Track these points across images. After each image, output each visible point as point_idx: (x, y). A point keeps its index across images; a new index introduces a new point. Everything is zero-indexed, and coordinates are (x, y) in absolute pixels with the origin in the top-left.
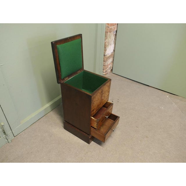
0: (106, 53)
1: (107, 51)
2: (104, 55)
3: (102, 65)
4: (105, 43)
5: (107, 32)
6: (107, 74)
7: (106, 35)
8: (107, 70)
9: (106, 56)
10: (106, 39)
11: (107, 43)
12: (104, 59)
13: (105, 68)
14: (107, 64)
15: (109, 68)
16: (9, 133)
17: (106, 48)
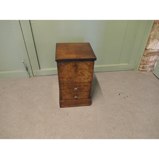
0: (148, 47)
2: (146, 49)
6: (145, 71)
7: (154, 26)
8: (145, 67)
9: (148, 51)
10: (153, 31)
11: (152, 36)
12: (144, 52)
13: (143, 64)
14: (146, 60)
15: (150, 66)
16: (30, 71)
17: (149, 42)
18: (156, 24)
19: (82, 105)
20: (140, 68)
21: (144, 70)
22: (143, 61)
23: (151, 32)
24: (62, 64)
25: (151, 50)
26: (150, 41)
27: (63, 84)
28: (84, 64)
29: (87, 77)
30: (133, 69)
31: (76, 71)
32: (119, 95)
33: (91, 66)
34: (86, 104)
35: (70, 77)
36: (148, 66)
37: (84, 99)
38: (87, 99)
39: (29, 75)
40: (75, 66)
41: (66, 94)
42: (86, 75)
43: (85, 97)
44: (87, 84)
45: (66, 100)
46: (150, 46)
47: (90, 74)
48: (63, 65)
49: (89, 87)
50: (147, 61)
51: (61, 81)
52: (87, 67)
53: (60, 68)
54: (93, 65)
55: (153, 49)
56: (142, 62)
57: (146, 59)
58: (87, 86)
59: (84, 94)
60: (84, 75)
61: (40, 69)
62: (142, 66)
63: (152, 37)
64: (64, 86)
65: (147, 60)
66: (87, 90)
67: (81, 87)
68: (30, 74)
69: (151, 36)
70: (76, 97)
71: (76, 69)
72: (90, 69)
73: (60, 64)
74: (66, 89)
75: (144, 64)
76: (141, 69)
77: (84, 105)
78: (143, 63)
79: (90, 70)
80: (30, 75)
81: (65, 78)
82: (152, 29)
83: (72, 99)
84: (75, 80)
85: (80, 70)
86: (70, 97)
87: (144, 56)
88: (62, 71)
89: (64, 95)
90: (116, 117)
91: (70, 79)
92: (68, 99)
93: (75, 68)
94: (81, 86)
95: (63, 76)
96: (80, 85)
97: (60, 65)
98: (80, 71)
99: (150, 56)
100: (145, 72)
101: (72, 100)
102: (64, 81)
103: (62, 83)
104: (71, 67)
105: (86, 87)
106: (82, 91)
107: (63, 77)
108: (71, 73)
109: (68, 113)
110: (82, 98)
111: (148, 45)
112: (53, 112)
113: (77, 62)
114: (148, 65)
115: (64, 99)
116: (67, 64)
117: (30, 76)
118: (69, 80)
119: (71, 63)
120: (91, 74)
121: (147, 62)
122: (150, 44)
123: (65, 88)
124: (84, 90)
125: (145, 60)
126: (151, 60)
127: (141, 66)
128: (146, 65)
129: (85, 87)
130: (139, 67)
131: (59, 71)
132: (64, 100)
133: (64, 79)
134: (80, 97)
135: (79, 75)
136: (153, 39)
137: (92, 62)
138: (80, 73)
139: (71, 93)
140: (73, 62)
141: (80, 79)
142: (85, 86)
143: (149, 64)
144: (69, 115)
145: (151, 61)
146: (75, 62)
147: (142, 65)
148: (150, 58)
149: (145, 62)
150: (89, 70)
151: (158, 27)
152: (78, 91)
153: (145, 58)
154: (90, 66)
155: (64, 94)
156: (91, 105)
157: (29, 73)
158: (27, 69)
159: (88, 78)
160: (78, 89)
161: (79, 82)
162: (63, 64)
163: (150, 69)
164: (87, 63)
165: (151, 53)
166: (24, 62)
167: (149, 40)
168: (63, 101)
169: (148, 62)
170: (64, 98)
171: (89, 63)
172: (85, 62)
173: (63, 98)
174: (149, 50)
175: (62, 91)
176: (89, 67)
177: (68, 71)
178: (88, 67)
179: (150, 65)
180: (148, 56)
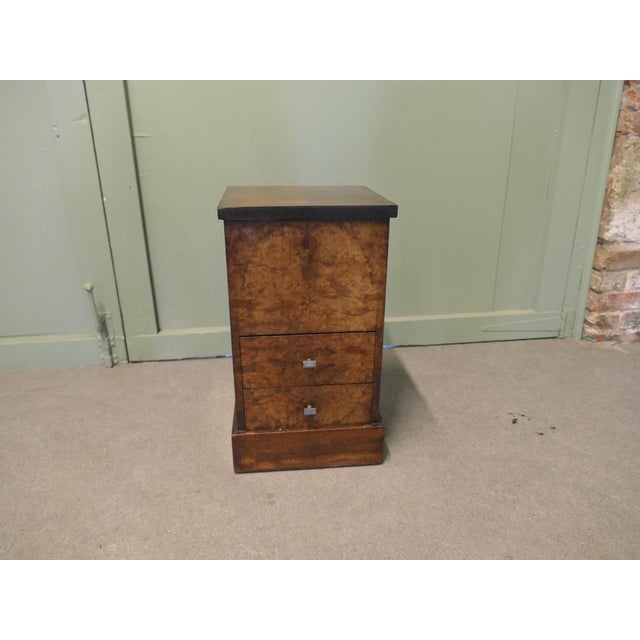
0: (608, 230)
1: (613, 223)
2: (601, 242)
3: (585, 289)
4: (611, 181)
5: (623, 129)
6: (611, 339)
7: (618, 144)
8: (610, 320)
9: (611, 247)
10: (617, 164)
11: (618, 181)
12: (596, 256)
13: (597, 304)
14: (609, 287)
15: (629, 315)
16: (116, 336)
17: (610, 208)
18: (626, 134)
19: (342, 457)
20: (591, 325)
21: (607, 332)
22: (599, 292)
23: (611, 168)
24: (247, 231)
25: (622, 244)
26: (615, 204)
27: (252, 336)
28: (343, 234)
29: (360, 304)
30: (559, 331)
31: (309, 270)
32: (514, 422)
33: (376, 248)
34: (360, 456)
35: (283, 302)
36: (621, 315)
37: (347, 424)
38: (364, 427)
39: (111, 353)
40: (305, 244)
41: (266, 394)
42: (356, 292)
43: (352, 412)
44: (359, 340)
45: (266, 428)
46: (617, 227)
47: (372, 290)
48: (250, 237)
49: (372, 356)
50: (615, 292)
51: (241, 324)
52: (356, 253)
53: (236, 252)
54: (384, 241)
55: (630, 237)
56: (593, 296)
57: (607, 283)
58: (363, 352)
59: (351, 395)
60: (343, 292)
61: (159, 330)
62: (596, 314)
63: (617, 187)
64: (256, 349)
65: (615, 288)
66: (363, 377)
67: (333, 356)
68: (114, 350)
69: (614, 183)
70: (310, 410)
71: (311, 259)
72: (371, 261)
73: (236, 232)
74: (262, 368)
75: (604, 308)
76: (593, 331)
77: (352, 457)
78: (599, 301)
79: (371, 267)
80: (114, 355)
81: (258, 304)
82: (614, 157)
83: (291, 423)
84: (303, 320)
85: (328, 265)
86: (284, 415)
87: (599, 270)
88: (245, 271)
89: (256, 400)
90: (515, 509)
91: (282, 314)
92: (273, 424)
93: (304, 255)
94: (333, 352)
95: (250, 293)
96: (327, 348)
97: (239, 238)
98: (328, 271)
99: (624, 269)
100: (613, 343)
101: (294, 427)
102: (255, 325)
103: (248, 331)
104: (287, 249)
105: (359, 357)
106: (340, 381)
107: (250, 302)
108: (288, 278)
109: (270, 496)
110: (340, 418)
111: (609, 222)
112: (198, 492)
113: (312, 224)
114: (622, 310)
115: (257, 424)
116: (270, 232)
117: (113, 362)
118: (278, 315)
119: (286, 229)
120: (376, 286)
121: (614, 296)
122: (616, 217)
123: (257, 359)
124: (347, 374)
125: (603, 286)
126: (628, 288)
127: (593, 318)
128: (614, 309)
129: (352, 356)
130: (585, 321)
131: (233, 268)
132: (257, 429)
133: (255, 313)
134: (328, 417)
135: (323, 293)
136: (624, 195)
137: (377, 228)
138: (328, 280)
139: (288, 390)
140: (295, 224)
141: (329, 314)
142: (350, 349)
143: (626, 306)
144: (277, 504)
145: (632, 295)
146: (303, 224)
147: (594, 310)
148: (625, 280)
149: (605, 299)
150: (367, 266)
151: (635, 144)
152: (320, 379)
153: (602, 277)
154: (370, 245)
155: (256, 395)
156: (386, 463)
157: (112, 343)
158: (103, 328)
159: (365, 310)
160: (320, 369)
161: (324, 328)
162: (251, 234)
163: (634, 328)
164: (355, 229)
165: (624, 257)
166: (90, 291)
167: (607, 204)
168: (248, 433)
169: (619, 298)
170: (255, 419)
171: (365, 231)
172: (347, 225)
173: (249, 415)
174: (615, 245)
175: (247, 376)
176: (367, 253)
177: (274, 270)
178: (360, 252)
179: (630, 312)
180: (614, 271)
